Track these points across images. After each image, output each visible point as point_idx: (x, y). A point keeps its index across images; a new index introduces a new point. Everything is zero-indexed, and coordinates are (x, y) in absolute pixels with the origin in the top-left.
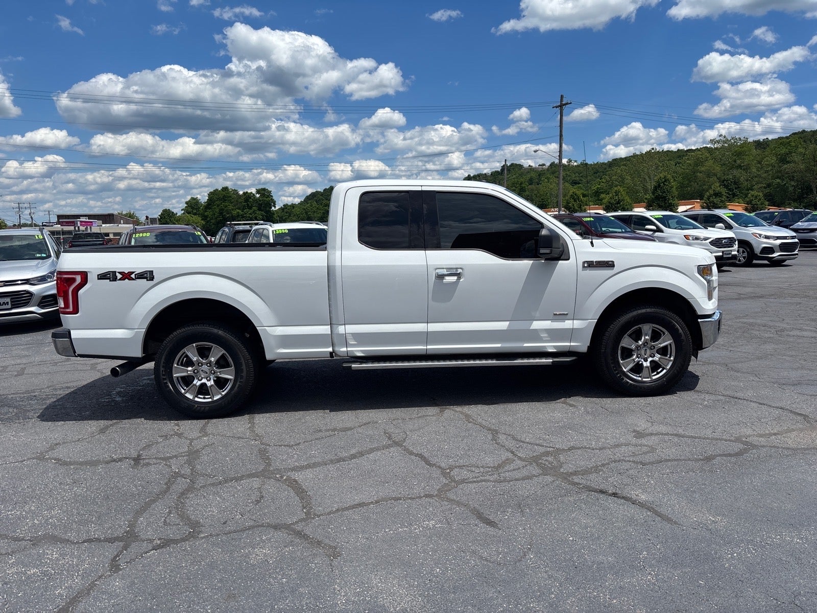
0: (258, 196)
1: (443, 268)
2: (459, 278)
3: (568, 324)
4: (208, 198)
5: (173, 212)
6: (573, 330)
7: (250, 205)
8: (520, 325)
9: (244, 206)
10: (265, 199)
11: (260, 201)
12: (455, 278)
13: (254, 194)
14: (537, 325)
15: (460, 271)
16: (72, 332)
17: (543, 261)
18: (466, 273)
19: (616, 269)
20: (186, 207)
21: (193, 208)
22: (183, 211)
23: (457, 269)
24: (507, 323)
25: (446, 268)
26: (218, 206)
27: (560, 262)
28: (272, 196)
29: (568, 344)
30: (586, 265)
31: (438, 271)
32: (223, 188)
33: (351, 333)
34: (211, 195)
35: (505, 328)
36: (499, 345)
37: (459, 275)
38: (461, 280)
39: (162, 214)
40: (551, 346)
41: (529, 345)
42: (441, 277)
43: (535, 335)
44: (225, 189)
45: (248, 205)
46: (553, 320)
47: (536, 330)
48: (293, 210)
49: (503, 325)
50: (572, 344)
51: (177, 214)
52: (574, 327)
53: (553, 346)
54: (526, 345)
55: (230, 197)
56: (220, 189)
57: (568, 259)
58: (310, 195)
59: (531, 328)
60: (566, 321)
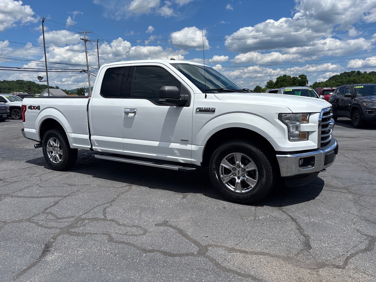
0: (300, 78)
1: (128, 109)
2: (135, 115)
3: (189, 147)
4: (276, 80)
5: (260, 87)
6: (191, 151)
7: (295, 83)
8: (164, 144)
9: (292, 83)
10: (303, 80)
11: (300, 81)
12: (134, 114)
13: (297, 78)
14: (173, 145)
15: (135, 110)
16: (25, 129)
17: (175, 107)
18: (138, 112)
19: (216, 114)
20: (267, 85)
21: (270, 85)
22: (266, 87)
23: (134, 109)
24: (158, 143)
25: (129, 109)
26: (280, 84)
27: (184, 108)
28: (307, 78)
29: (190, 159)
30: (198, 110)
31: (126, 110)
32: (284, 75)
33: (95, 140)
34: (278, 79)
35: (157, 145)
36: (155, 155)
37: (135, 112)
38: (136, 116)
39: (255, 88)
40: (181, 159)
41: (170, 157)
42: (127, 113)
43: (172, 151)
44: (285, 76)
45: (294, 83)
46: (181, 143)
47: (172, 149)
48: (319, 85)
49: (156, 144)
50: (192, 160)
51: (262, 88)
52: (192, 149)
53: (182, 159)
54: (168, 157)
55: (286, 79)
56: (282, 76)
57: (189, 106)
58: (332, 77)
59: (169, 147)
60: (188, 145)
